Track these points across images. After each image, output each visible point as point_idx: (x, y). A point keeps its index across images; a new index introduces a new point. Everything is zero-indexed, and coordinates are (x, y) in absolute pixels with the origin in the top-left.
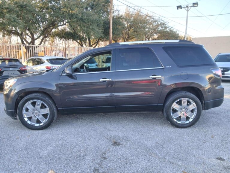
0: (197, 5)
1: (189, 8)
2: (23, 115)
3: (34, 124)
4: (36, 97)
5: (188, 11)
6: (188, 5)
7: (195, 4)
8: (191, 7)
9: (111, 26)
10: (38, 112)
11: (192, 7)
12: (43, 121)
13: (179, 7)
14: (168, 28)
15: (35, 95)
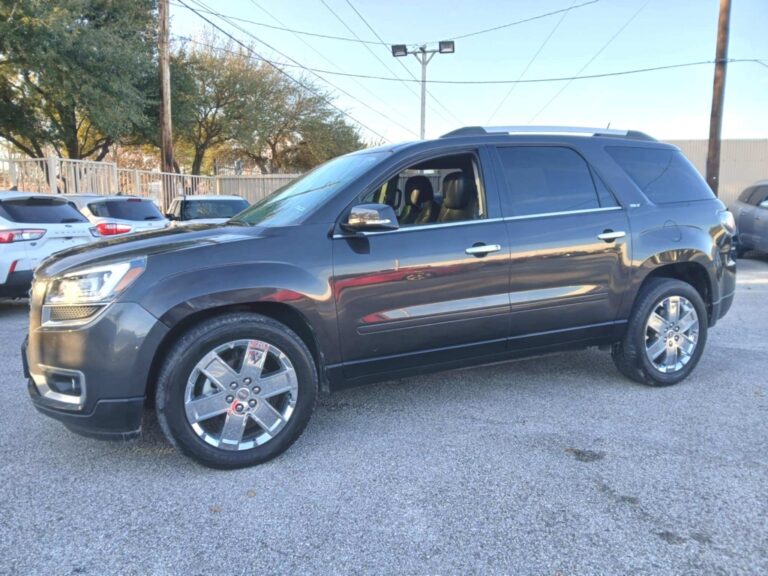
0: (450, 50)
1: (429, 55)
2: (188, 413)
3: (234, 442)
4: (247, 326)
5: (424, 63)
6: (425, 47)
7: (446, 46)
8: (434, 52)
9: (165, 90)
10: (248, 390)
11: (437, 53)
12: (270, 425)
13: (399, 50)
14: (331, 114)
15: (242, 322)
